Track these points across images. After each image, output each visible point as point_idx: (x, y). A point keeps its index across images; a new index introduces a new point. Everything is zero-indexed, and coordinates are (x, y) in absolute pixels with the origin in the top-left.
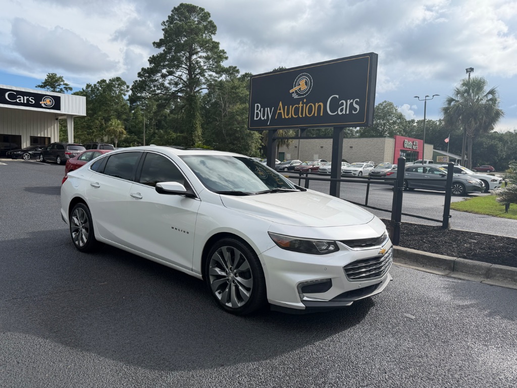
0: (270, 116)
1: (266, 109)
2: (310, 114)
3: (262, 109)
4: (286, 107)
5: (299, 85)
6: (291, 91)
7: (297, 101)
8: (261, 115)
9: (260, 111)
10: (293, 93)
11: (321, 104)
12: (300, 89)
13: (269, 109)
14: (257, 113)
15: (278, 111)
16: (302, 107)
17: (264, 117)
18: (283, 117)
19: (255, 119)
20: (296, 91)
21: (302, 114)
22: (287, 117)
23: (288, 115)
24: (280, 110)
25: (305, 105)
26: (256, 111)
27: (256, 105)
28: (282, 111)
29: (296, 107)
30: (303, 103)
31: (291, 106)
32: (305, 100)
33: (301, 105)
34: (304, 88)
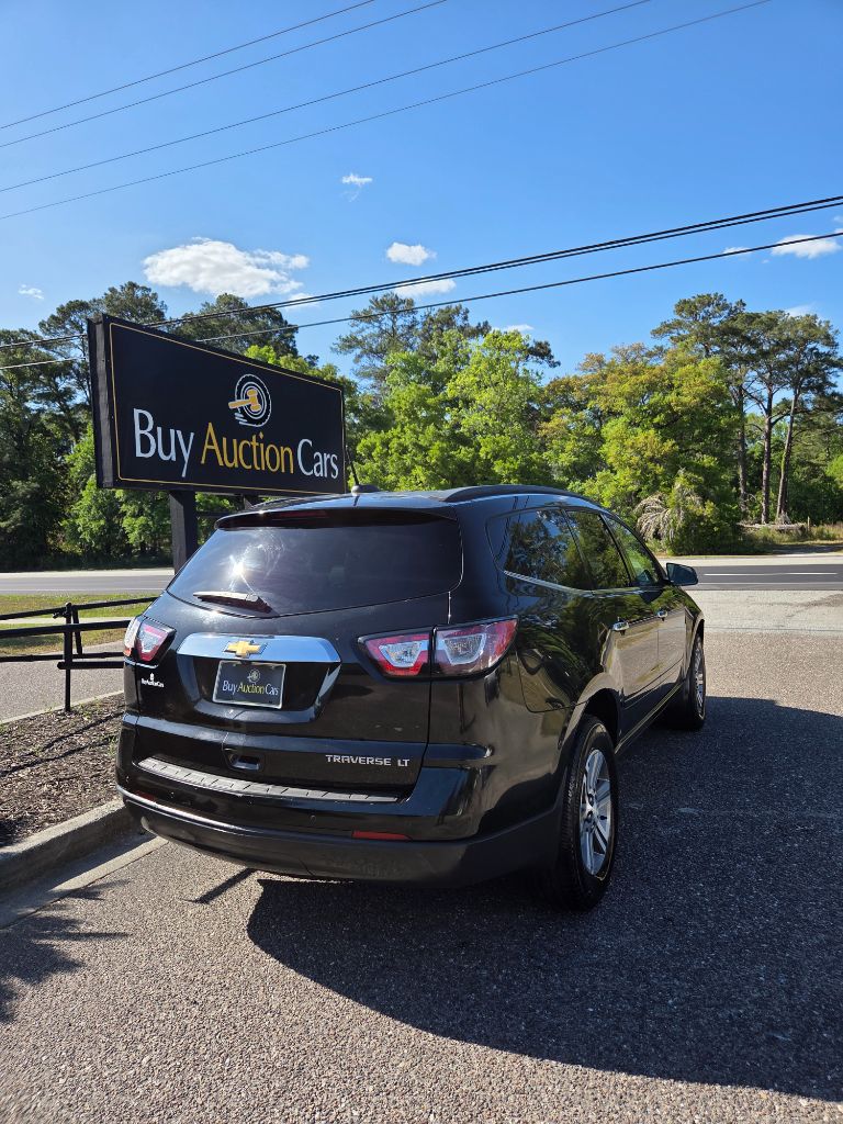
0: (186, 456)
1: (172, 431)
2: (272, 466)
3: (159, 429)
4: (224, 440)
5: (247, 397)
6: (232, 405)
7: (245, 433)
8: (155, 446)
9: (154, 432)
10: (236, 410)
11: (288, 449)
12: (249, 406)
13: (179, 433)
14: (144, 438)
15: (207, 446)
16: (258, 448)
17: (167, 452)
18: (221, 464)
19: (139, 454)
20: (242, 408)
21: (259, 464)
22: (229, 465)
23: (231, 460)
24: (211, 443)
25: (262, 445)
26: (138, 432)
27: (137, 412)
28: (215, 447)
29: (246, 445)
30: (258, 440)
31: (235, 441)
32: (261, 435)
33: (254, 444)
34: (257, 407)
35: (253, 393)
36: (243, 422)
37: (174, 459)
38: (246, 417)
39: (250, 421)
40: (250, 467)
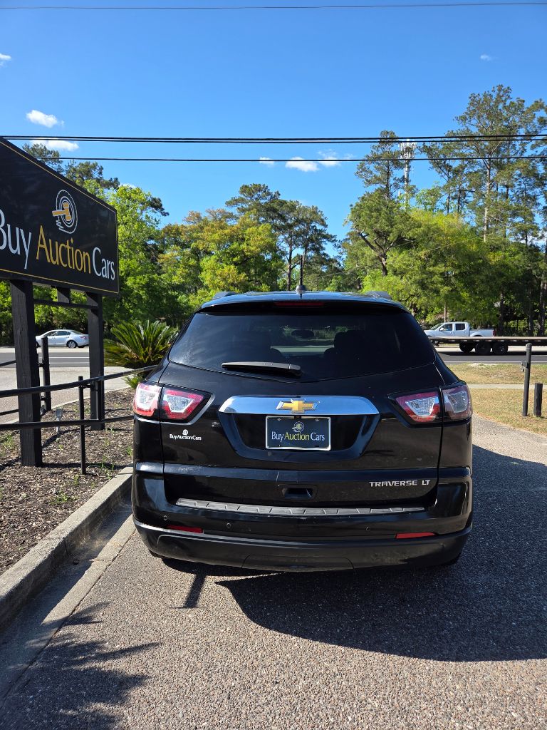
0: (27, 251)
1: (17, 229)
2: (80, 267)
3: (9, 226)
4: (50, 241)
6: (54, 213)
7: (62, 238)
8: (7, 240)
9: (5, 228)
10: (56, 218)
11: (87, 254)
12: (64, 216)
13: (22, 231)
15: (40, 245)
16: (70, 250)
17: (14, 248)
18: (49, 261)
20: (60, 216)
21: (72, 265)
22: (54, 263)
23: (55, 259)
24: (42, 243)
25: (73, 249)
28: (45, 246)
29: (63, 247)
30: (70, 245)
31: (56, 243)
32: (72, 241)
33: (68, 247)
34: (69, 218)
35: (67, 205)
36: (61, 228)
37: (19, 253)
38: (63, 225)
39: (66, 228)
40: (65, 266)
